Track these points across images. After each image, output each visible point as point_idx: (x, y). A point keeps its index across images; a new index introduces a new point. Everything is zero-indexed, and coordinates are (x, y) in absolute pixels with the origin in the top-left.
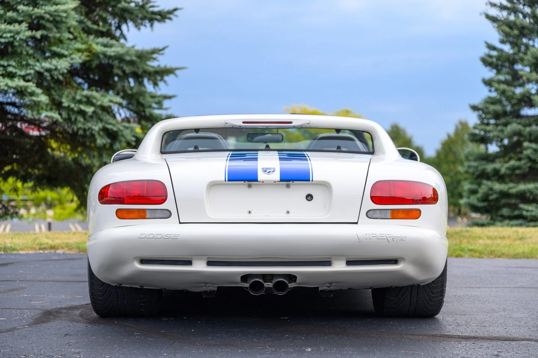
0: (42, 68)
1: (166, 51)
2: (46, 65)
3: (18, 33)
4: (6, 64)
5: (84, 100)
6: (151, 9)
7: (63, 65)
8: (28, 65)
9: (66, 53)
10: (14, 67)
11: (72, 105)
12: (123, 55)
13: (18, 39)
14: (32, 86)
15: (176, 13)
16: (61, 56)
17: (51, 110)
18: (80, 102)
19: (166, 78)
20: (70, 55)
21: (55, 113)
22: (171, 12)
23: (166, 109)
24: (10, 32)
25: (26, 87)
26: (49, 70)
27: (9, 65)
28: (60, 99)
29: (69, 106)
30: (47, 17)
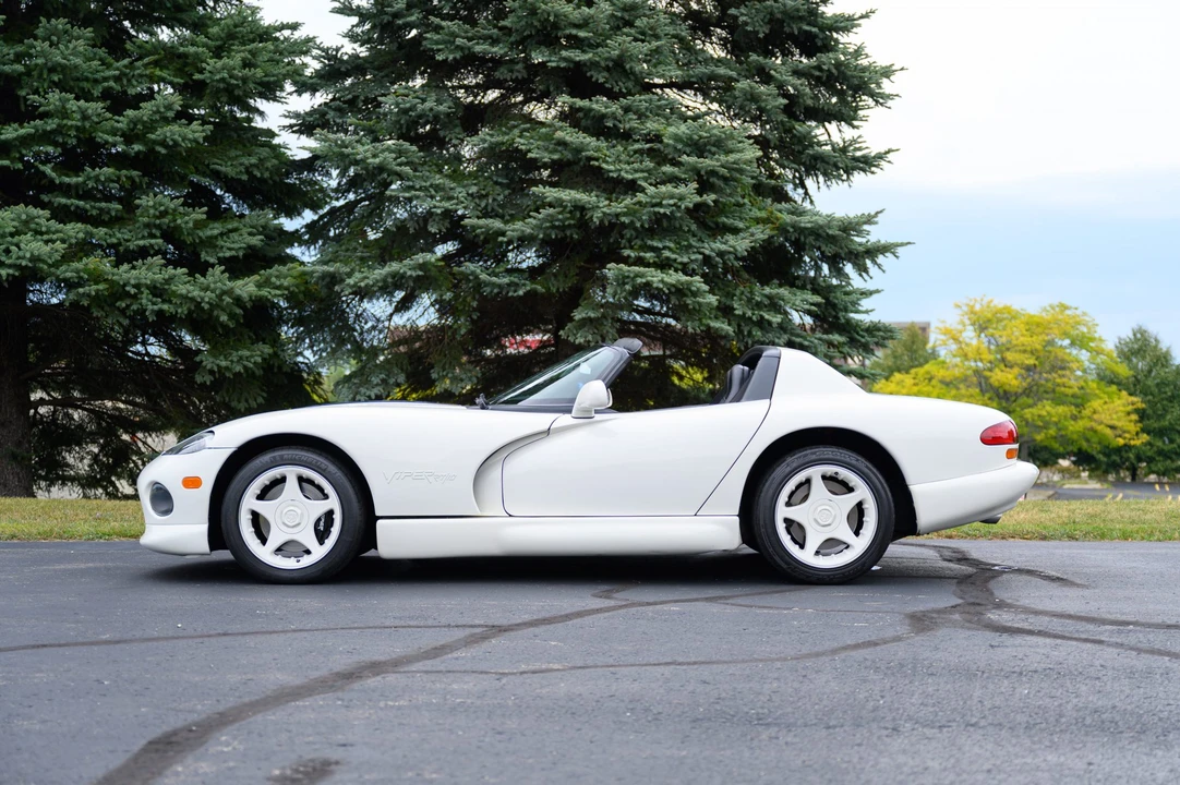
0: (712, 250)
1: (879, 218)
2: (718, 246)
3: (681, 198)
4: (660, 245)
5: (766, 302)
6: (858, 154)
7: (741, 244)
8: (690, 246)
9: (741, 225)
10: (670, 249)
11: (749, 313)
12: (821, 227)
13: (683, 207)
14: (698, 282)
15: (890, 157)
16: (735, 231)
17: (716, 318)
18: (759, 305)
19: (881, 259)
20: (748, 228)
21: (723, 323)
22: (880, 156)
23: (867, 312)
24: (672, 197)
25: (691, 283)
26: (721, 254)
27: (664, 248)
28: (728, 303)
29: (744, 314)
30: (724, 171)
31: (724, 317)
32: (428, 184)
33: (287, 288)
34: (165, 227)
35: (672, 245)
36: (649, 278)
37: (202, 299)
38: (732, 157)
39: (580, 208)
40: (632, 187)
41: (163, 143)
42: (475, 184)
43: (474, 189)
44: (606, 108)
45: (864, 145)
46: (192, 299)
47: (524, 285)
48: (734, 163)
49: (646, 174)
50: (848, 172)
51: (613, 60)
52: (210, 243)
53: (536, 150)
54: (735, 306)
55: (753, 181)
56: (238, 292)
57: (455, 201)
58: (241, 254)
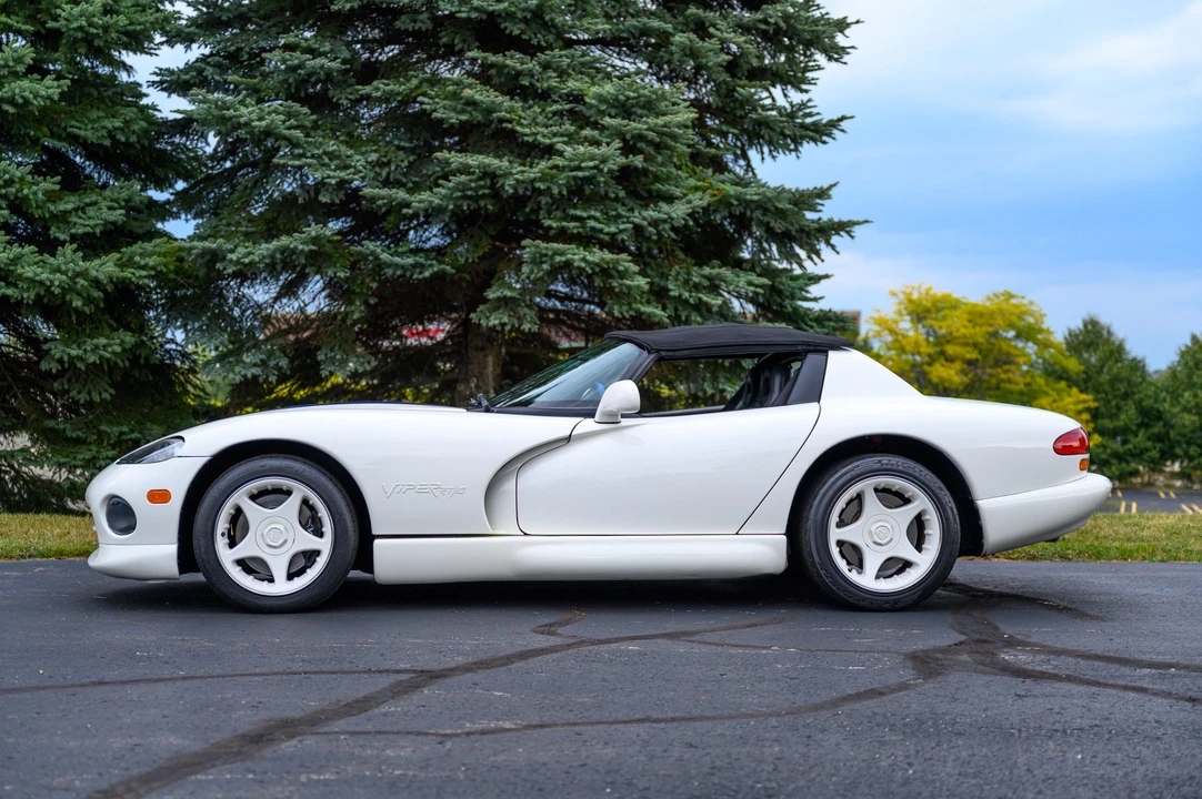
0: (644, 219)
1: (834, 192)
2: (651, 213)
3: (604, 161)
4: (585, 215)
5: (706, 283)
6: (809, 120)
7: (679, 211)
8: (619, 216)
9: (678, 192)
10: (595, 219)
11: (686, 295)
12: (770, 200)
13: (606, 170)
14: (625, 262)
15: (844, 124)
16: (670, 199)
17: (648, 302)
18: (697, 287)
19: (835, 240)
20: (685, 195)
21: (656, 308)
22: (834, 124)
23: (815, 300)
24: (593, 158)
25: (618, 262)
26: (655, 223)
27: (589, 218)
28: (662, 283)
29: (680, 296)
30: (652, 135)
31: (658, 302)
32: (321, 151)
33: (153, 268)
34: (12, 197)
35: (598, 214)
36: (570, 256)
37: (52, 282)
38: (660, 121)
39: (490, 175)
40: (549, 151)
41: (12, 101)
42: (375, 151)
43: (373, 157)
44: (522, 64)
45: (814, 110)
46: (41, 283)
47: (431, 266)
48: (665, 126)
49: (566, 139)
50: (797, 141)
51: (531, 11)
52: (62, 218)
53: (442, 110)
54: (671, 287)
55: (690, 150)
56: (93, 273)
57: (352, 170)
58: (98, 231)
